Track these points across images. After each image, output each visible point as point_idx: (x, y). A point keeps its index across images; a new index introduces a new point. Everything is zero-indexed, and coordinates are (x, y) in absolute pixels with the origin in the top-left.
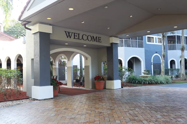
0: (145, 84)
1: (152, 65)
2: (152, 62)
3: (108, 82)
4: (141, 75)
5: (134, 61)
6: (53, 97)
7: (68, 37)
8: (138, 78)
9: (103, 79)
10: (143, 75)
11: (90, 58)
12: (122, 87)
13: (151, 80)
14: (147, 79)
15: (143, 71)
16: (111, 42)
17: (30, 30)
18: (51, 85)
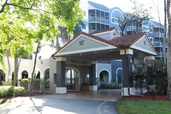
0: (111, 88)
1: (117, 77)
2: (117, 74)
3: (90, 87)
4: (109, 83)
5: (104, 74)
6: (66, 93)
7: (72, 62)
8: (107, 85)
9: (87, 85)
10: (110, 83)
11: (79, 72)
12: (98, 90)
13: (115, 86)
14: (113, 85)
15: (110, 80)
16: (92, 63)
17: (55, 59)
18: (66, 87)
